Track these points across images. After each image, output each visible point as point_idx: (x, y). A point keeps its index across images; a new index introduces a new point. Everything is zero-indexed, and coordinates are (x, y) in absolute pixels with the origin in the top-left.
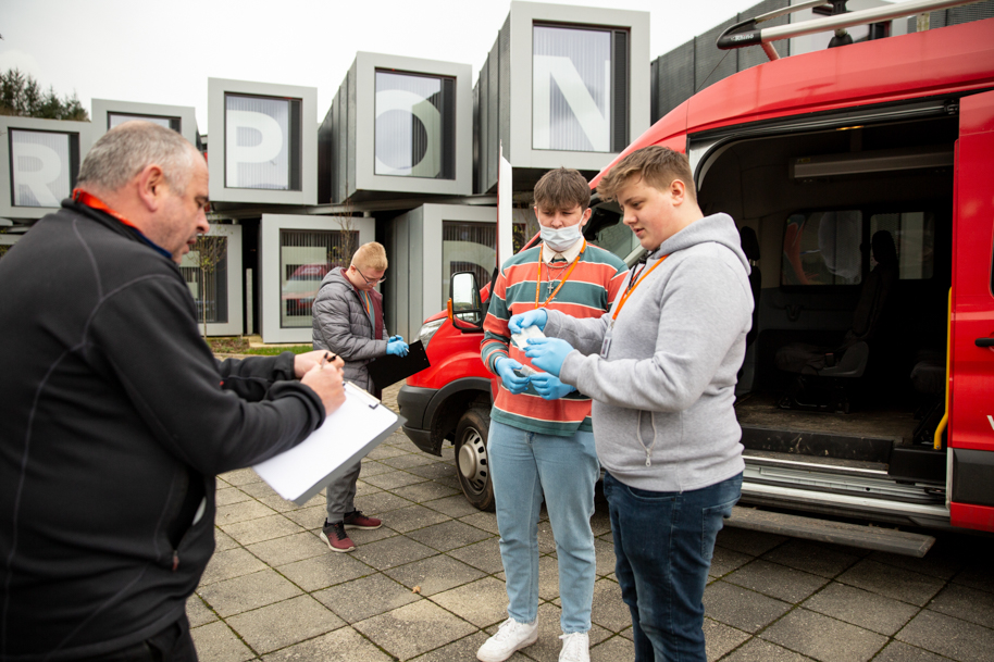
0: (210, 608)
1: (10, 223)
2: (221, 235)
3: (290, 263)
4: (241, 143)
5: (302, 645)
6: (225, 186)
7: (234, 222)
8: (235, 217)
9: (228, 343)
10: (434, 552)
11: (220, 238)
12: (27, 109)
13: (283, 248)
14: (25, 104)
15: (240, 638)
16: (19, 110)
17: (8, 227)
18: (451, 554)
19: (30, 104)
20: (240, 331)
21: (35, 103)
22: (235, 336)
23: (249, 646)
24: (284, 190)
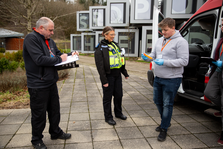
0: (89, 110)
1: (92, 30)
2: (133, 32)
3: (149, 39)
4: (139, 8)
5: (99, 120)
6: (134, 19)
7: (137, 28)
8: (137, 27)
9: (134, 59)
10: (142, 109)
11: (133, 33)
12: (101, 3)
13: (147, 35)
14: (101, 2)
15: (90, 116)
16: (100, 4)
17: (92, 31)
18: (145, 111)
19: (102, 2)
20: (137, 56)
21: (103, 2)
22: (136, 57)
23: (90, 118)
24: (149, 20)
